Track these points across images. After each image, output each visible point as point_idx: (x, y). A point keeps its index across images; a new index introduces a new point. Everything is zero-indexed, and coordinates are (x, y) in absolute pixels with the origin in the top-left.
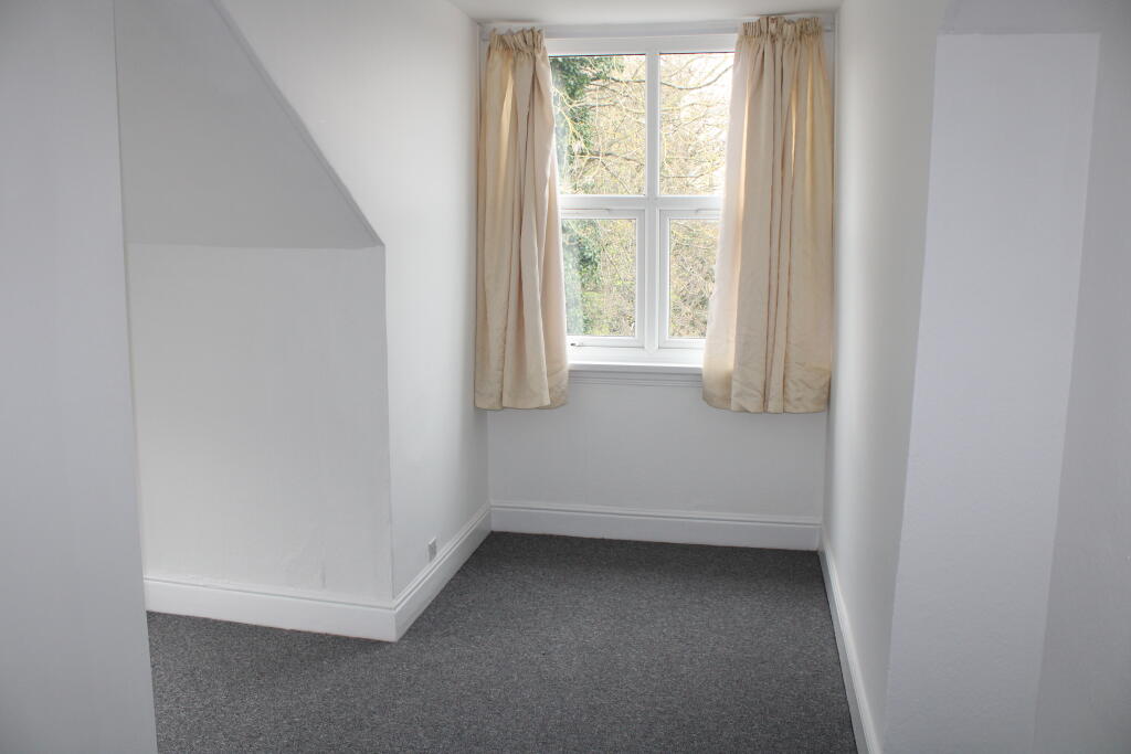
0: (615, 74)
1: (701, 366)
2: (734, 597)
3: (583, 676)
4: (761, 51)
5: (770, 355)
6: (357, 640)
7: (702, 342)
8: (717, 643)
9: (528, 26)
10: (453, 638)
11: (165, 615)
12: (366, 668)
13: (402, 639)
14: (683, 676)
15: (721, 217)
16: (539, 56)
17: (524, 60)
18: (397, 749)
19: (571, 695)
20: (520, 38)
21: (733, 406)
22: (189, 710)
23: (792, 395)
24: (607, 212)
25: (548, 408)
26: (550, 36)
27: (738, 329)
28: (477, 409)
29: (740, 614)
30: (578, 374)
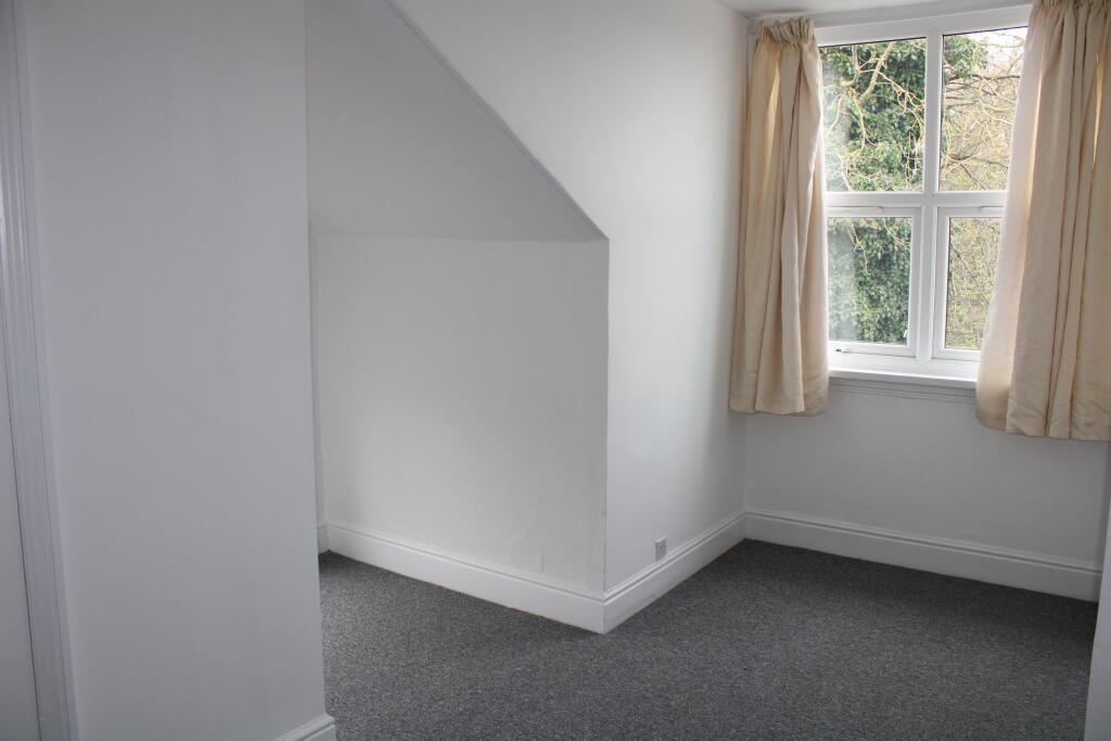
0: (976, 69)
1: (975, 380)
2: (984, 643)
3: (776, 699)
4: (1060, 23)
5: (1055, 373)
6: (568, 627)
7: (977, 354)
8: (942, 689)
9: (796, 15)
10: (661, 639)
11: (408, 578)
12: (563, 654)
13: (611, 632)
14: (887, 718)
15: (1003, 216)
16: (806, 47)
17: (791, 52)
18: (558, 737)
19: (754, 716)
20: (786, 28)
21: (1008, 428)
22: (393, 666)
23: (1081, 419)
24: (880, 211)
25: (800, 415)
26: (818, 24)
27: (1018, 341)
28: (731, 412)
29: (983, 661)
30: (840, 382)
